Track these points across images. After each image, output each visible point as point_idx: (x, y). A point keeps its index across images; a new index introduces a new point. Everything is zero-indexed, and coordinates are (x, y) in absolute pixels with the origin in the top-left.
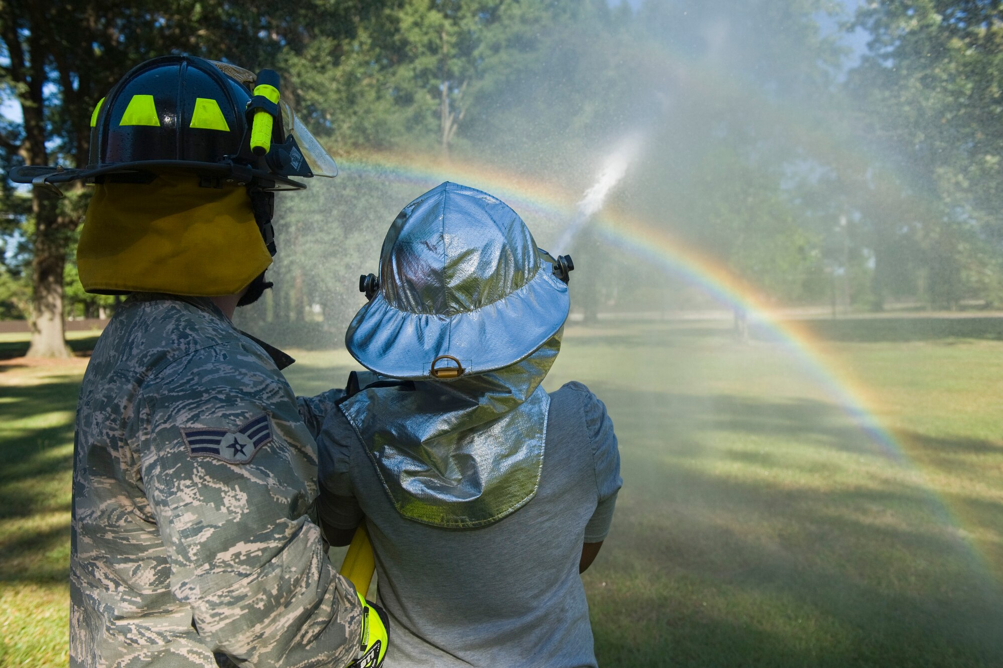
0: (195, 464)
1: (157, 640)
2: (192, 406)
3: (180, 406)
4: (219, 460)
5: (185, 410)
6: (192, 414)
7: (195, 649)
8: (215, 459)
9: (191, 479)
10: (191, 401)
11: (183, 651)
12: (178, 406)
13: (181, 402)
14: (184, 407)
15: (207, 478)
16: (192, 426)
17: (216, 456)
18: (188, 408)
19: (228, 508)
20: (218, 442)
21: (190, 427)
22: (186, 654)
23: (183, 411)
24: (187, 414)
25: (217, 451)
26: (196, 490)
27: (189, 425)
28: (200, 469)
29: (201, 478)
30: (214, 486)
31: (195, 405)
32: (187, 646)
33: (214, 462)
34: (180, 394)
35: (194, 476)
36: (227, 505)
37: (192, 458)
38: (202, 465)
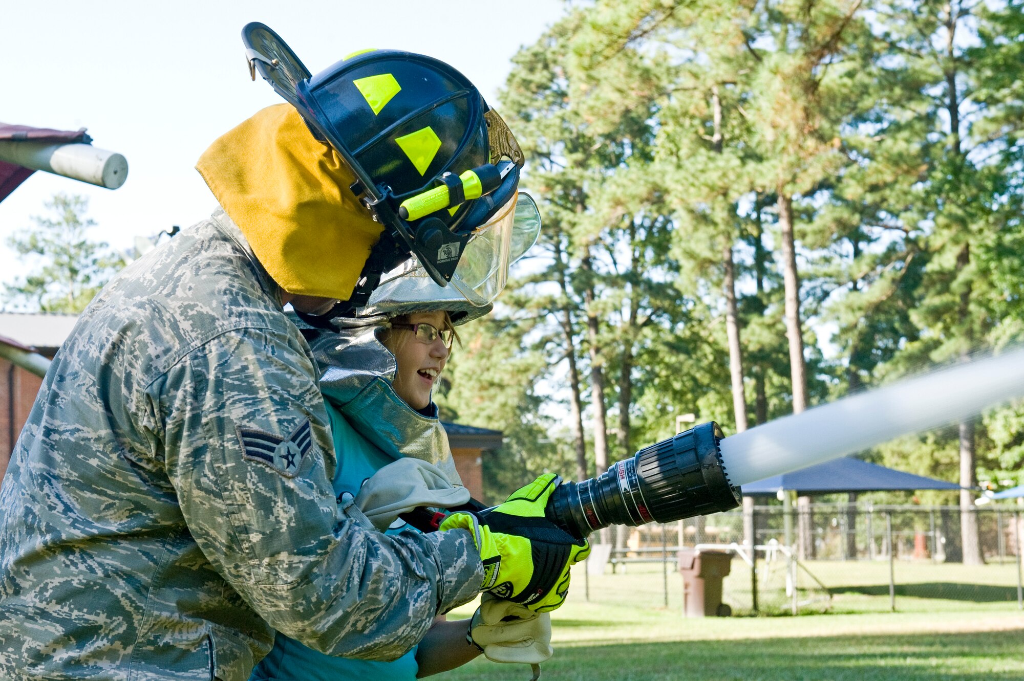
0: (249, 468)
1: (97, 570)
2: (248, 402)
3: (236, 398)
4: (271, 468)
5: (241, 405)
6: (249, 410)
7: (130, 595)
8: (267, 466)
9: (244, 482)
10: (246, 396)
11: (118, 592)
12: (233, 397)
13: (236, 393)
14: (240, 401)
15: (260, 485)
16: (248, 424)
17: (270, 464)
18: (244, 402)
19: (276, 518)
20: (272, 449)
21: (245, 426)
22: (119, 596)
23: (238, 405)
24: (242, 409)
25: (270, 459)
26: (249, 495)
27: (245, 422)
28: (253, 474)
29: (254, 484)
30: (265, 494)
31: (251, 401)
32: (124, 589)
33: (267, 470)
34: (236, 383)
35: (247, 481)
36: (276, 515)
37: (246, 460)
38: (257, 471)
